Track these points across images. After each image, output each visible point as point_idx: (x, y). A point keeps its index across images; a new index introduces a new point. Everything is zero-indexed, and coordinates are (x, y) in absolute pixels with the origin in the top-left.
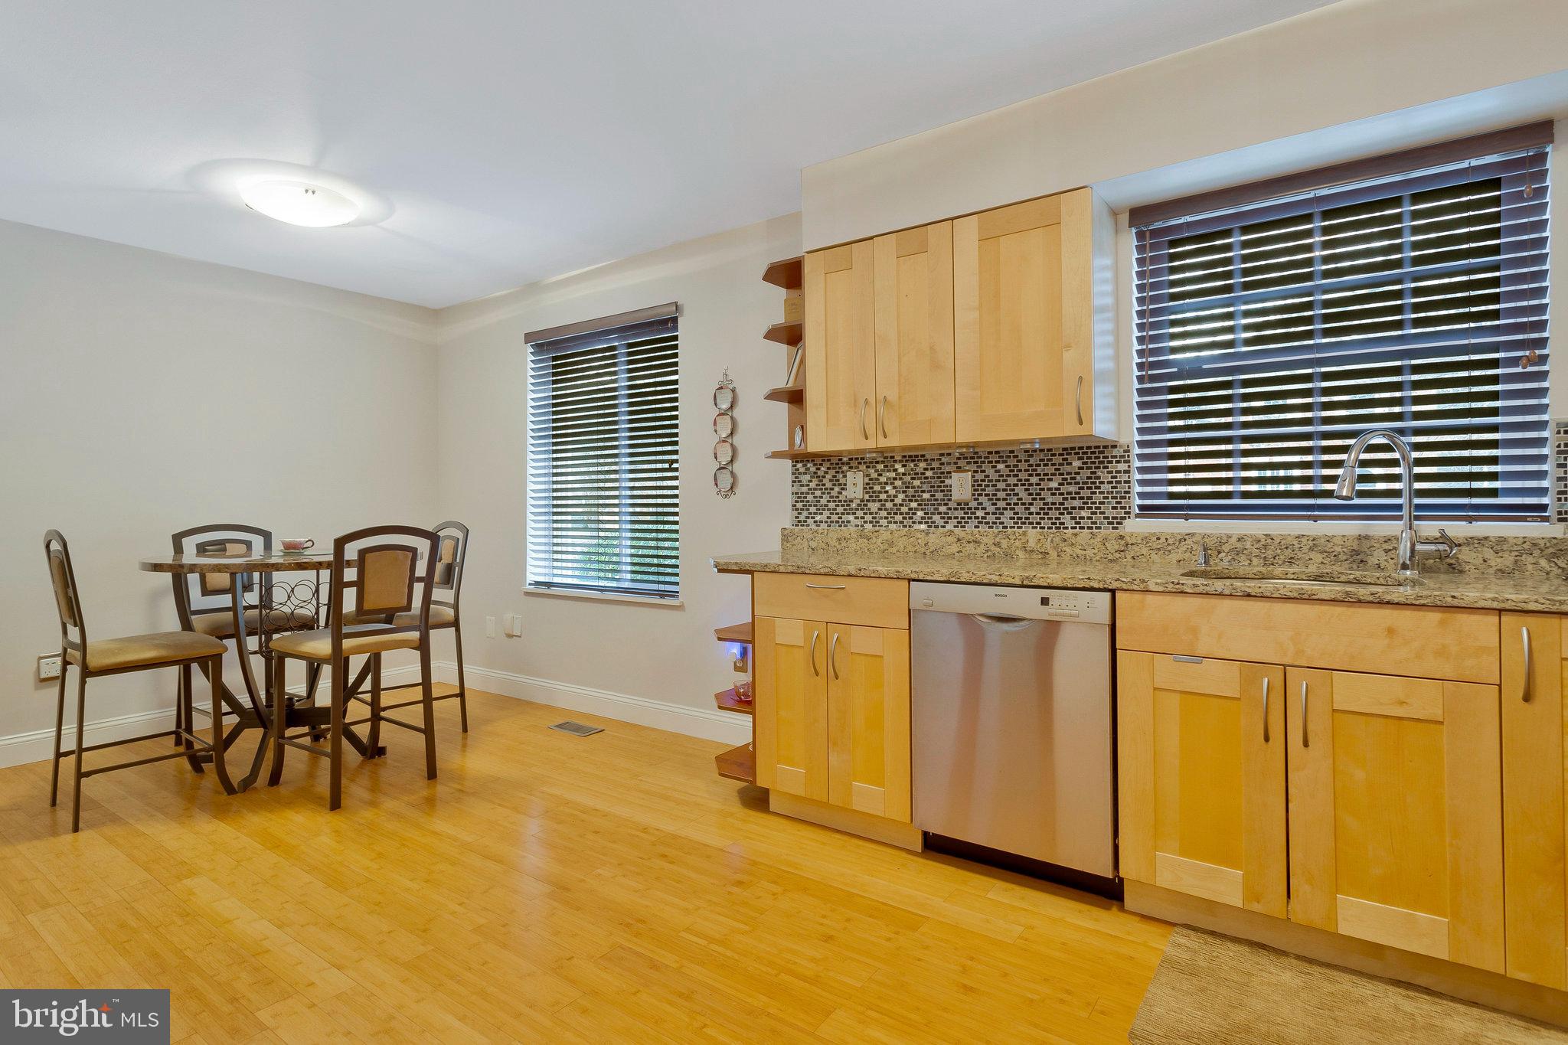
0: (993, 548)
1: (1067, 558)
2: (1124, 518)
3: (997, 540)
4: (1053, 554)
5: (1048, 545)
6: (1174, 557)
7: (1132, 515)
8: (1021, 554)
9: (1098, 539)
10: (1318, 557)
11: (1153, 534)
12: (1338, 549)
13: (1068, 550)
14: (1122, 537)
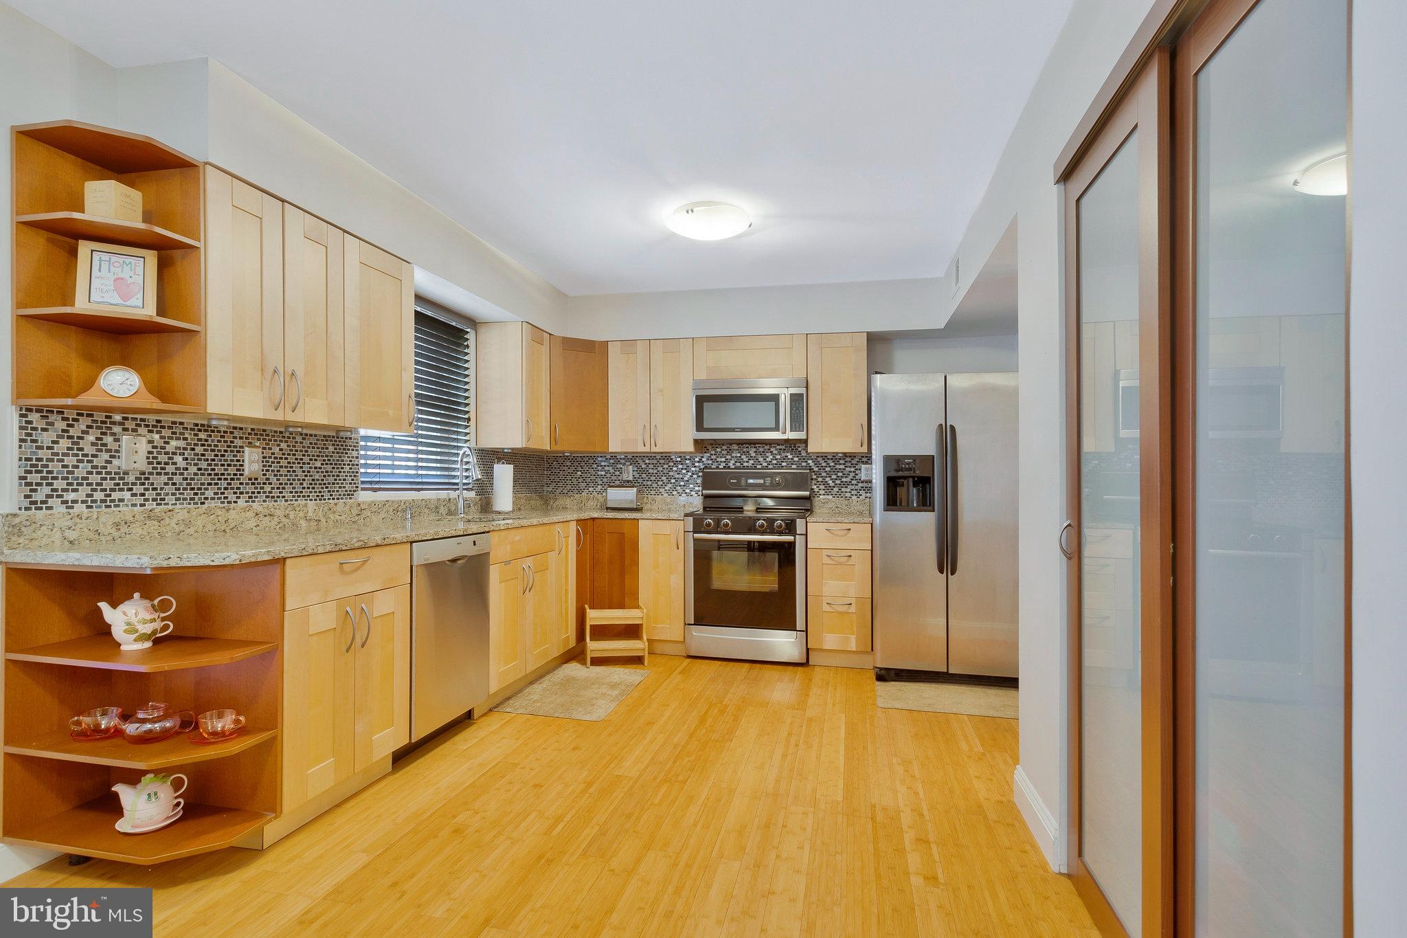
0: (284, 519)
1: (331, 523)
2: (354, 491)
3: (287, 512)
4: (323, 520)
5: (320, 514)
6: (382, 516)
7: (359, 489)
8: (303, 523)
9: (348, 507)
10: (426, 510)
11: (373, 502)
12: (432, 506)
13: (331, 516)
14: (359, 505)
